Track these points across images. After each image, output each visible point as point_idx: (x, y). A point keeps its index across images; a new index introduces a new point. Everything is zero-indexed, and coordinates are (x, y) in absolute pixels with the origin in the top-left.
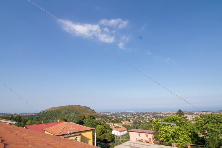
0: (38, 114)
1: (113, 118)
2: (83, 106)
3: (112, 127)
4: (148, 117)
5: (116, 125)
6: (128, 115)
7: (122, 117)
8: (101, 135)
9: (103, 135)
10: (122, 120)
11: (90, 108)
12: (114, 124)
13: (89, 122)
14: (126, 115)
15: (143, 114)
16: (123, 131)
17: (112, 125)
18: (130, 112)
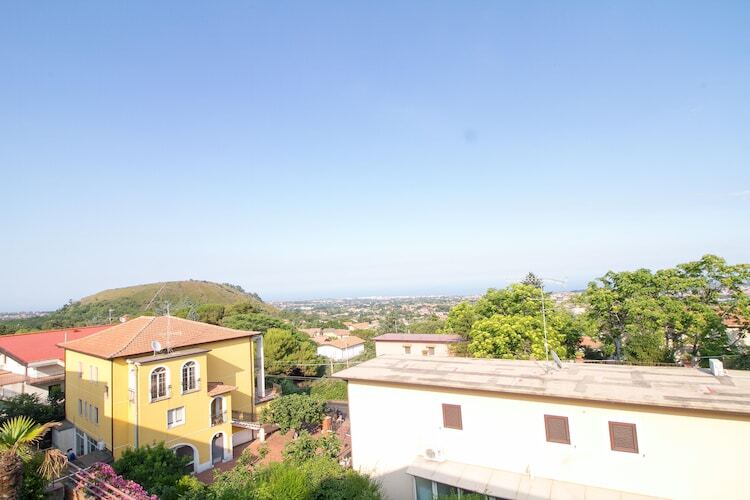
0: (58, 312)
1: (318, 317)
2: (221, 283)
3: (318, 338)
4: (423, 311)
5: (329, 333)
6: (365, 307)
7: (346, 314)
8: (282, 357)
9: (288, 359)
10: (348, 320)
11: (243, 288)
12: (322, 333)
13: (240, 322)
14: (361, 307)
15: (411, 303)
16: (353, 346)
17: (315, 334)
18: (372, 298)
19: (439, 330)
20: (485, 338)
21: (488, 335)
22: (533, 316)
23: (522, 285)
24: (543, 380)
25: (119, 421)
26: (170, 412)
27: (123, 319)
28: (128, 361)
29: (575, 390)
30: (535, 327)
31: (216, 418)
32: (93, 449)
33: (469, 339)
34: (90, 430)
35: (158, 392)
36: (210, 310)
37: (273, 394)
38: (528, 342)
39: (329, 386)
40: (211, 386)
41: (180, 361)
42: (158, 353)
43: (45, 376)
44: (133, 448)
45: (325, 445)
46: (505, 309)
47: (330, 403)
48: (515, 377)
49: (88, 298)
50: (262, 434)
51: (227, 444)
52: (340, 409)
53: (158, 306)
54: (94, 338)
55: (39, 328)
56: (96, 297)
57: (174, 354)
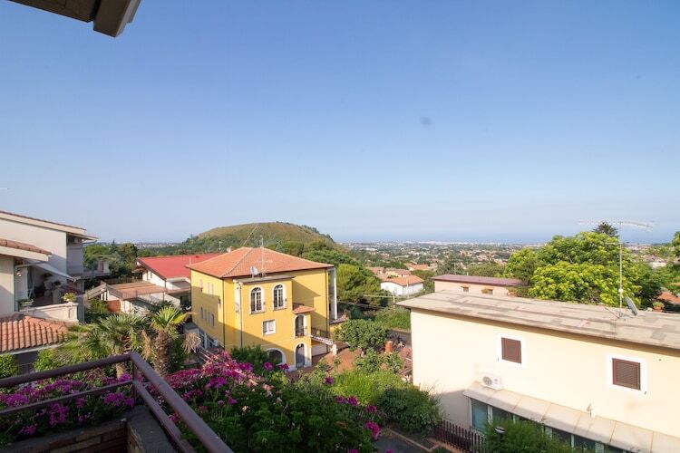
0: (184, 243)
1: (381, 258)
2: (300, 225)
3: (381, 275)
4: (482, 257)
5: (391, 272)
6: (425, 251)
7: (407, 256)
8: (350, 289)
9: (356, 290)
10: (408, 262)
11: (318, 229)
12: (384, 272)
13: (318, 257)
14: (420, 250)
15: (469, 249)
16: (413, 285)
17: (379, 272)
18: (432, 243)
19: (498, 274)
20: (548, 284)
21: (551, 280)
22: (604, 265)
23: (593, 234)
24: (614, 325)
25: (229, 326)
26: (265, 323)
27: (229, 250)
28: (234, 281)
29: (652, 337)
30: (606, 276)
31: (299, 332)
32: (211, 345)
33: (531, 284)
34: (208, 331)
35: (256, 307)
36: (292, 246)
37: (344, 317)
38: (596, 291)
39: (390, 316)
40: (295, 306)
41: (272, 284)
42: (255, 276)
43: (177, 289)
44: (239, 347)
45: (389, 362)
46: (572, 257)
47: (392, 331)
48: (582, 320)
49: (204, 234)
50: (334, 349)
51: (308, 353)
52: (402, 336)
53: (252, 241)
54: (210, 262)
55: (171, 254)
56: (209, 233)
57: (267, 278)
